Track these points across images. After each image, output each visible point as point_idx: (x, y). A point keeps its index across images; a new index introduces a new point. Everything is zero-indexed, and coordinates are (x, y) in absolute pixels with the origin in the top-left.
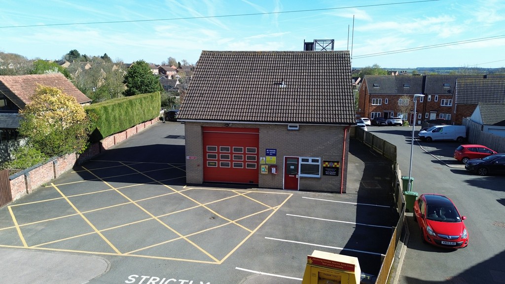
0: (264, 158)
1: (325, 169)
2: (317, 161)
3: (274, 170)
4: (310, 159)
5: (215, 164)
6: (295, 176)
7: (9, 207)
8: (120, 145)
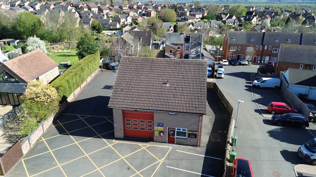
0: (157, 128)
1: (189, 134)
2: (185, 130)
3: (162, 134)
4: (182, 129)
5: (130, 127)
6: (174, 137)
7: (23, 160)
8: (77, 97)
